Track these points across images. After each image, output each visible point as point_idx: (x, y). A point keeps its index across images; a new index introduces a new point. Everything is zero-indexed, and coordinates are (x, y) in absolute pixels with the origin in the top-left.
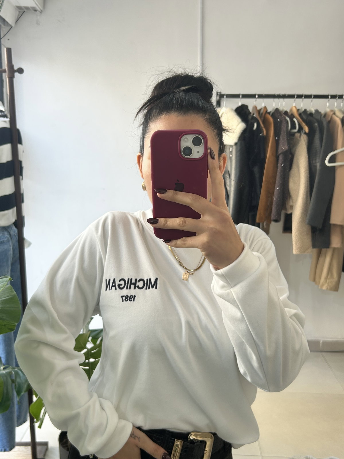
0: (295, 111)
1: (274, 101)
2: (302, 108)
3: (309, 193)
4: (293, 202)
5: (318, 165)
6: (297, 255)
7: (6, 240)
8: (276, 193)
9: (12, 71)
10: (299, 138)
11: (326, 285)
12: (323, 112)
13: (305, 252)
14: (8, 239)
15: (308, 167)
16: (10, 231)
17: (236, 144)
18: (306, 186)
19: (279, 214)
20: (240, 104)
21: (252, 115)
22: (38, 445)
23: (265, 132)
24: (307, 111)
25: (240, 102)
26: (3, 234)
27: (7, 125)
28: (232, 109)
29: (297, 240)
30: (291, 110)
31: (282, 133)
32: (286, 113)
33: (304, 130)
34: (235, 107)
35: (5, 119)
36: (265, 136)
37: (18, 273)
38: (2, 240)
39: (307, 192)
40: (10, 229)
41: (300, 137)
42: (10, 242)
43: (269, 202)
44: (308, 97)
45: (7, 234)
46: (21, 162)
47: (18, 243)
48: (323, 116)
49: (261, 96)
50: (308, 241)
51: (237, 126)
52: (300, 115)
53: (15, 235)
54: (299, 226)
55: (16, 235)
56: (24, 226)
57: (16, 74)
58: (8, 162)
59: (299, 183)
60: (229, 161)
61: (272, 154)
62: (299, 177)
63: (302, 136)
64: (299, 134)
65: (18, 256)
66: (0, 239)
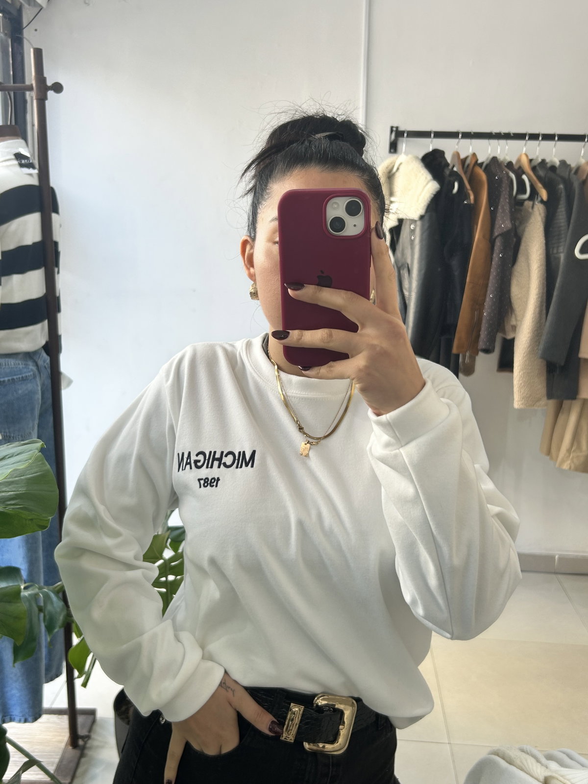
0: (525, 161)
1: (490, 144)
2: (537, 157)
3: (545, 305)
4: (516, 320)
5: (562, 256)
6: (520, 411)
7: (31, 375)
8: (488, 304)
9: (44, 89)
10: (530, 210)
11: (569, 462)
12: (573, 165)
13: (534, 405)
14: (34, 374)
15: (545, 259)
16: (36, 360)
17: (422, 217)
18: (539, 294)
19: (492, 339)
20: (431, 150)
21: (450, 167)
22: (80, 714)
23: (472, 197)
24: (547, 163)
25: (430, 145)
26: (26, 365)
27: (34, 181)
28: (417, 158)
29: (521, 384)
30: (519, 161)
31: (502, 200)
32: (510, 165)
33: (541, 197)
34: (421, 154)
35: (31, 171)
36: (473, 204)
37: (50, 430)
38: (24, 375)
39: (541, 302)
40: (38, 357)
41: (533, 207)
42: (38, 379)
43: (476, 318)
44: (548, 137)
45: (33, 366)
46: (56, 244)
47: (50, 381)
48: (573, 172)
49: (467, 135)
50: (541, 386)
51: (425, 187)
52: (534, 169)
53: (45, 367)
54: (526, 361)
55: (47, 366)
56: (61, 352)
57: (51, 94)
58: (35, 244)
59: (529, 288)
60: (409, 247)
61: (484, 237)
62: (529, 276)
63: (535, 207)
64: (531, 203)
65: (50, 401)
66: (20, 374)
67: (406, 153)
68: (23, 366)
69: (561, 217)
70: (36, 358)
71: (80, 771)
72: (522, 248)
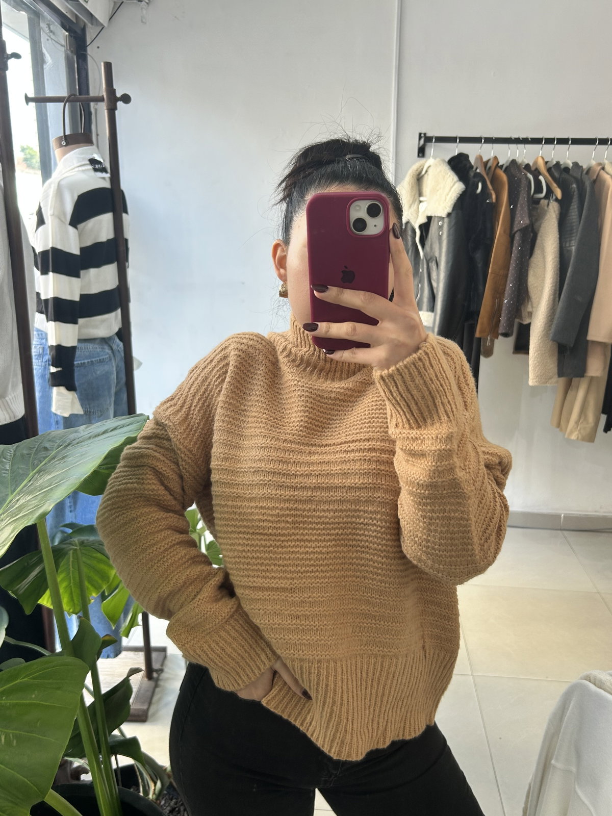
0: (541, 163)
1: (509, 148)
2: (552, 159)
4: (532, 307)
6: (535, 388)
7: (107, 358)
8: (508, 292)
9: (113, 100)
10: (546, 208)
12: (585, 167)
13: (546, 382)
14: (109, 357)
15: (558, 252)
16: (111, 345)
17: (449, 215)
19: (510, 324)
20: (456, 154)
21: (474, 169)
22: (154, 651)
23: (494, 196)
24: (561, 165)
25: (456, 149)
26: (103, 348)
27: (107, 185)
28: (444, 161)
29: (536, 364)
30: (536, 163)
31: (520, 199)
32: (527, 167)
33: (556, 195)
34: (448, 158)
35: (104, 175)
36: (494, 203)
38: (101, 358)
39: (555, 290)
41: (548, 205)
42: (113, 361)
43: (496, 307)
44: (563, 141)
45: (108, 350)
46: (126, 240)
47: (123, 363)
48: (584, 172)
49: (489, 140)
50: (553, 366)
52: (549, 170)
53: (119, 351)
54: (540, 343)
59: (544, 277)
60: (437, 242)
61: (505, 232)
62: (545, 267)
63: (550, 204)
64: (546, 201)
65: (124, 380)
66: (98, 357)
67: (435, 158)
68: (101, 350)
69: (573, 214)
70: (111, 343)
71: (155, 699)
72: (538, 241)
